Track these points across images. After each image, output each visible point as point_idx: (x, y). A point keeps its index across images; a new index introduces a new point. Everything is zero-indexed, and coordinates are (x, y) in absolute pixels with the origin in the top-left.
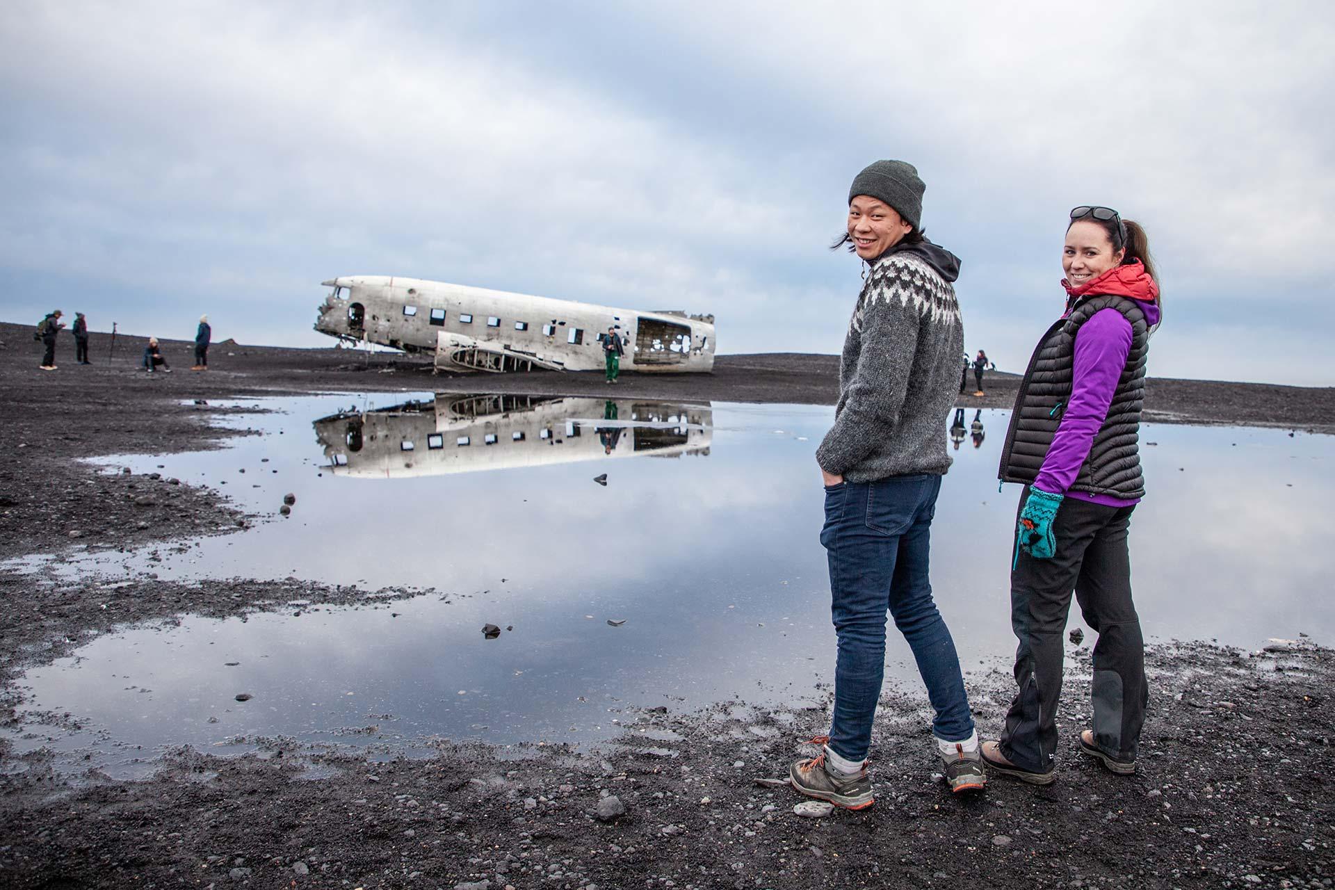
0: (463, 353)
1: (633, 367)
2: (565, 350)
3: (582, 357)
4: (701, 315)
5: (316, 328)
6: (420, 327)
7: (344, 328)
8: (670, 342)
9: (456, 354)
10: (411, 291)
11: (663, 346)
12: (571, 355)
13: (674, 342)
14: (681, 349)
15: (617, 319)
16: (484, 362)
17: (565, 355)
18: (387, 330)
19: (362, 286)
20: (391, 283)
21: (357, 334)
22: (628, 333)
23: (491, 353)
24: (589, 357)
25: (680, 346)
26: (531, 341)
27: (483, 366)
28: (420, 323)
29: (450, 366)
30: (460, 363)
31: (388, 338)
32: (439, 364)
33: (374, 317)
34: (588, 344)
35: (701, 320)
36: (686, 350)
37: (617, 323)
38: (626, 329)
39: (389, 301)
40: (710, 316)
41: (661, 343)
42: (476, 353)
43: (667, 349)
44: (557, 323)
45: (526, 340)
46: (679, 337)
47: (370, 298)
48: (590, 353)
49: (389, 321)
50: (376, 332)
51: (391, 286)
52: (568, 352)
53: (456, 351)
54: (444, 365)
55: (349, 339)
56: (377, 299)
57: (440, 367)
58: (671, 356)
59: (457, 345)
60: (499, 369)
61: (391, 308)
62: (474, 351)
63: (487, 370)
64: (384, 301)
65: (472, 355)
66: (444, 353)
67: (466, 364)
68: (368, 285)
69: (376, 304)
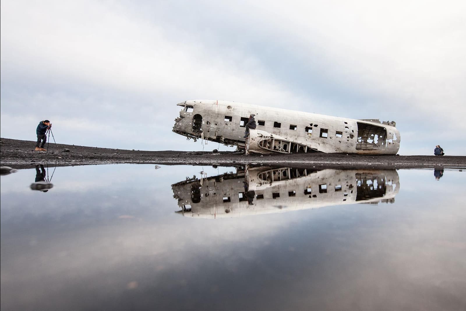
0: (265, 141)
1: (355, 151)
2: (317, 141)
3: (327, 145)
4: (388, 122)
5: (174, 131)
6: (234, 128)
7: (190, 130)
8: (367, 138)
9: (261, 142)
10: (229, 107)
11: (363, 140)
12: (321, 144)
13: (369, 138)
14: (373, 142)
15: (346, 123)
16: (277, 148)
17: (318, 145)
18: (215, 130)
19: (201, 104)
20: (217, 103)
21: (197, 134)
22: (353, 131)
23: (283, 141)
24: (331, 146)
25: (372, 141)
26: (299, 136)
27: (278, 150)
28: (234, 126)
29: (258, 150)
30: (264, 148)
31: (215, 135)
32: (250, 149)
33: (207, 123)
34: (331, 138)
35: (389, 124)
36: (376, 142)
37: (346, 125)
38: (352, 129)
39: (216, 113)
40: (393, 122)
41: (361, 139)
42: (274, 141)
43: (366, 142)
44: (313, 125)
45: (295, 136)
46: (372, 135)
47: (205, 111)
48: (332, 143)
49: (216, 125)
50: (209, 131)
51: (217, 104)
52: (320, 142)
53: (261, 140)
54: (252, 149)
55: (192, 137)
56: (209, 112)
57: (251, 150)
58: (368, 146)
59: (261, 137)
60: (288, 152)
61: (218, 117)
62: (272, 140)
63: (280, 152)
64: (214, 113)
65: (270, 143)
66: (254, 142)
67: (267, 149)
68: (204, 104)
69: (209, 115)
